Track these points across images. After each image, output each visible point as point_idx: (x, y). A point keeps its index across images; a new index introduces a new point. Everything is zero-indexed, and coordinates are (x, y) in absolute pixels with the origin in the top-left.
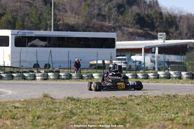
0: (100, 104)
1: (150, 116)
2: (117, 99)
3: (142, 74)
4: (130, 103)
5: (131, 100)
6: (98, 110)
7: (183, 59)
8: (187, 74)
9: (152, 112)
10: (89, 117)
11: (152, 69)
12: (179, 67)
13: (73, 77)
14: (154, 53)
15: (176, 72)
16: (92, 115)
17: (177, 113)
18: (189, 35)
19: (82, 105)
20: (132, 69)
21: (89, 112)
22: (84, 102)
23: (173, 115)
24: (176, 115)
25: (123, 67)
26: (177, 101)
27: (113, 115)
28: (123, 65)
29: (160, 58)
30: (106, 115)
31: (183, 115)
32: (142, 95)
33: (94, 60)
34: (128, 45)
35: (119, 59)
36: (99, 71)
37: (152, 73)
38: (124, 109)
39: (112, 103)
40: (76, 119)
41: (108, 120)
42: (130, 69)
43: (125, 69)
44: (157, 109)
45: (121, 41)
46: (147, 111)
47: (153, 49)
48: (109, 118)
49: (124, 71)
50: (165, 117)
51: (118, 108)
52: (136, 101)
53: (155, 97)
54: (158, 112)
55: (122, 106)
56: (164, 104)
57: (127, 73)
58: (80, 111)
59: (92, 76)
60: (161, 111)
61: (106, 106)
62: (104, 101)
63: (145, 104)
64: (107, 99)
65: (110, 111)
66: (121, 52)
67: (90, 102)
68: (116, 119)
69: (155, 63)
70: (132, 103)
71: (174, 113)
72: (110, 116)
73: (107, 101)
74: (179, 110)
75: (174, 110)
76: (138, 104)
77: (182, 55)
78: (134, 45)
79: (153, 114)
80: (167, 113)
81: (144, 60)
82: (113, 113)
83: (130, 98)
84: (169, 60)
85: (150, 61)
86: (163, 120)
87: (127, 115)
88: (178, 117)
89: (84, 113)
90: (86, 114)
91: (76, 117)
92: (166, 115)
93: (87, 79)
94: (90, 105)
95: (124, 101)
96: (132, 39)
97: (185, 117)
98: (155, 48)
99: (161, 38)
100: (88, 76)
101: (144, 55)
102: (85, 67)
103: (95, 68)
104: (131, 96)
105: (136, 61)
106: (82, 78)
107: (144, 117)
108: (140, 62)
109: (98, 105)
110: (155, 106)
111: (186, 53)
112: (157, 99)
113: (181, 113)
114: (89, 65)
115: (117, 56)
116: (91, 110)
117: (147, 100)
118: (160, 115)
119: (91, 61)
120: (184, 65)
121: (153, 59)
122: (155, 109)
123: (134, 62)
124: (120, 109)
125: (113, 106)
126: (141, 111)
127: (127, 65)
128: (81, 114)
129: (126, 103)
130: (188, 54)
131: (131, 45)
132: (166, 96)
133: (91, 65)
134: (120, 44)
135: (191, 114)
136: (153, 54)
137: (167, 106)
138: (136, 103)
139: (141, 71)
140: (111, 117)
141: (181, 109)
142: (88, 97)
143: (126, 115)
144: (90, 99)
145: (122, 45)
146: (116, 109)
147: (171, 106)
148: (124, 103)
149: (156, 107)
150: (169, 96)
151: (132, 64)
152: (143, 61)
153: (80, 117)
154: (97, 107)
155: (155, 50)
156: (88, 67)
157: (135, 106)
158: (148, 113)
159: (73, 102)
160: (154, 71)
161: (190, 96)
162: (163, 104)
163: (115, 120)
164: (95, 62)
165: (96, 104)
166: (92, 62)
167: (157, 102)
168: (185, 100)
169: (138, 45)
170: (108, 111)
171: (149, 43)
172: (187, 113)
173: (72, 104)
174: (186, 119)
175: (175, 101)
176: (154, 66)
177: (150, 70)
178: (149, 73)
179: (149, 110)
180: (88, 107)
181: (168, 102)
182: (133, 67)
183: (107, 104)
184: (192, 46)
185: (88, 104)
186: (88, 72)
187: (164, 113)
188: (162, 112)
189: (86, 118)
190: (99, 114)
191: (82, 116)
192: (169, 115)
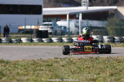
0: (28, 66)
1: (74, 77)
2: (44, 61)
3: (67, 38)
4: (55, 65)
5: (57, 62)
6: (26, 71)
7: (105, 24)
8: (108, 38)
9: (76, 73)
10: (18, 78)
11: (76, 33)
12: (101, 31)
13: (2, 42)
14: (78, 18)
15: (98, 36)
16: (20, 76)
17: (99, 74)
18: (110, 2)
19: (11, 67)
20: (57, 34)
21: (18, 74)
22: (13, 64)
23: (95, 76)
24: (98, 76)
25: (49, 31)
26: (99, 63)
27: (40, 76)
28: (50, 30)
29: (84, 24)
30: (33, 76)
31: (105, 75)
32: (66, 58)
33: (22, 26)
34: (54, 11)
35: (45, 25)
36: (27, 35)
37: (75, 37)
38: (50, 70)
39: (39, 65)
40: (6, 80)
41: (36, 81)
42: (55, 34)
43: (51, 33)
44: (80, 71)
45: (47, 7)
46: (71, 72)
47: (77, 15)
48: (36, 79)
49: (50, 36)
50: (87, 77)
51: (44, 69)
52: (61, 63)
53: (79, 59)
54: (81, 73)
55: (48, 68)
56: (87, 65)
57: (53, 37)
58: (9, 72)
59: (21, 41)
60: (84, 71)
61: (33, 68)
62: (31, 63)
63: (69, 65)
64: (34, 61)
65: (38, 72)
66: (48, 18)
67: (19, 64)
68: (43, 79)
69: (79, 28)
70: (57, 65)
71: (96, 74)
72: (36, 76)
73: (34, 63)
74: (101, 71)
75: (96, 71)
76: (63, 66)
77: (104, 21)
78: (60, 11)
79: (76, 75)
80: (89, 73)
81: (69, 25)
82: (40, 74)
83: (56, 60)
84: (92, 25)
85: (74, 26)
86: (86, 80)
87: (53, 75)
88: (100, 77)
89: (13, 74)
90: (15, 75)
91: (5, 78)
92: (88, 76)
93: (16, 43)
94: (19, 67)
95: (50, 63)
96: (58, 6)
97: (106, 77)
98: (79, 14)
99: (84, 5)
100: (17, 40)
101: (69, 21)
102: (14, 32)
103: (23, 33)
104: (56, 58)
105: (61, 27)
106: (11, 42)
107: (69, 78)
108: (65, 27)
109: (26, 67)
110: (78, 68)
111: (108, 19)
112: (80, 61)
113: (102, 73)
114: (18, 30)
115: (44, 22)
116: (19, 71)
117: (71, 62)
118: (83, 76)
119: (20, 26)
120: (105, 29)
121: (77, 24)
122: (79, 70)
123: (59, 27)
124: (46, 70)
125: (39, 67)
126: (66, 72)
127: (53, 30)
128: (11, 75)
129: (52, 65)
130: (109, 20)
131: (57, 11)
132: (89, 59)
133: (20, 30)
134: (47, 11)
135: (112, 75)
136: (77, 20)
137: (90, 68)
138: (61, 65)
139: (66, 36)
140: (37, 78)
141: (102, 70)
142: (17, 60)
143: (51, 75)
144: (18, 61)
145: (48, 11)
146: (42, 70)
147: (93, 67)
148: (50, 64)
149: (80, 68)
150: (92, 58)
151: (57, 29)
152: (67, 26)
153: (10, 78)
154: (25, 68)
155: (79, 16)
156: (17, 32)
157: (60, 67)
158: (73, 74)
159: (3, 64)
160: (77, 36)
161: (111, 58)
162: (85, 66)
163: (41, 80)
164: (23, 27)
165: (24, 66)
166: (20, 28)
167: (80, 63)
168: (106, 62)
169: (63, 11)
170: (36, 72)
171: (74, 10)
172: (108, 74)
173: (2, 66)
174: (107, 79)
175: (97, 62)
176: (77, 30)
177: (74, 34)
178: (73, 37)
179: (73, 71)
180: (17, 69)
181: (90, 63)
182: (59, 32)
183: (34, 66)
184: (113, 12)
185: (17, 66)
186: (17, 37)
187: (87, 74)
188: (85, 73)
189: (14, 79)
190: (27, 75)
191: (11, 77)
192: (91, 76)
